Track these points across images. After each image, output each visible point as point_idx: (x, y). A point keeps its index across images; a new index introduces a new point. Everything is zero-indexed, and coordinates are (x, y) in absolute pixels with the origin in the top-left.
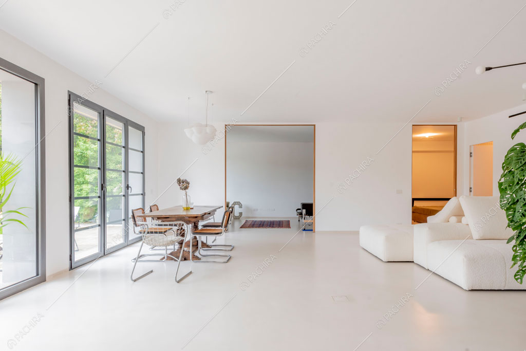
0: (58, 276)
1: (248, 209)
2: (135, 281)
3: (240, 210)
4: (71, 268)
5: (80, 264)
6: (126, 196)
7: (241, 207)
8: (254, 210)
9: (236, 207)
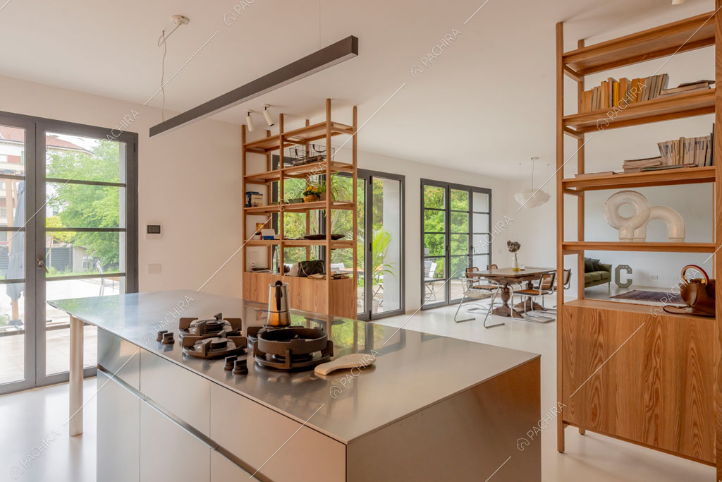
0: (412, 312)
1: (642, 275)
2: (458, 322)
3: (630, 276)
4: (422, 309)
5: (427, 307)
6: (470, 255)
7: (630, 271)
8: (653, 278)
9: (623, 272)
